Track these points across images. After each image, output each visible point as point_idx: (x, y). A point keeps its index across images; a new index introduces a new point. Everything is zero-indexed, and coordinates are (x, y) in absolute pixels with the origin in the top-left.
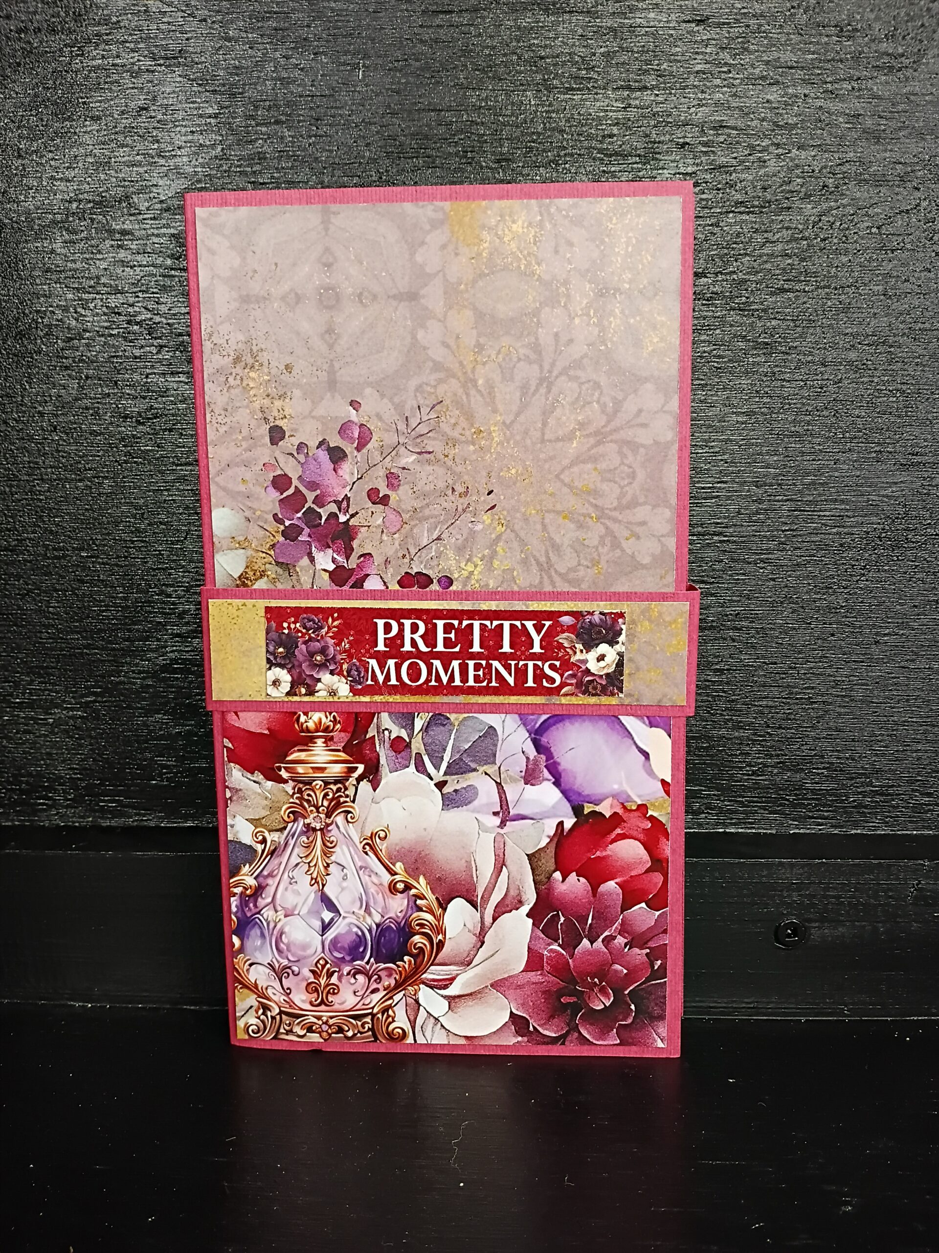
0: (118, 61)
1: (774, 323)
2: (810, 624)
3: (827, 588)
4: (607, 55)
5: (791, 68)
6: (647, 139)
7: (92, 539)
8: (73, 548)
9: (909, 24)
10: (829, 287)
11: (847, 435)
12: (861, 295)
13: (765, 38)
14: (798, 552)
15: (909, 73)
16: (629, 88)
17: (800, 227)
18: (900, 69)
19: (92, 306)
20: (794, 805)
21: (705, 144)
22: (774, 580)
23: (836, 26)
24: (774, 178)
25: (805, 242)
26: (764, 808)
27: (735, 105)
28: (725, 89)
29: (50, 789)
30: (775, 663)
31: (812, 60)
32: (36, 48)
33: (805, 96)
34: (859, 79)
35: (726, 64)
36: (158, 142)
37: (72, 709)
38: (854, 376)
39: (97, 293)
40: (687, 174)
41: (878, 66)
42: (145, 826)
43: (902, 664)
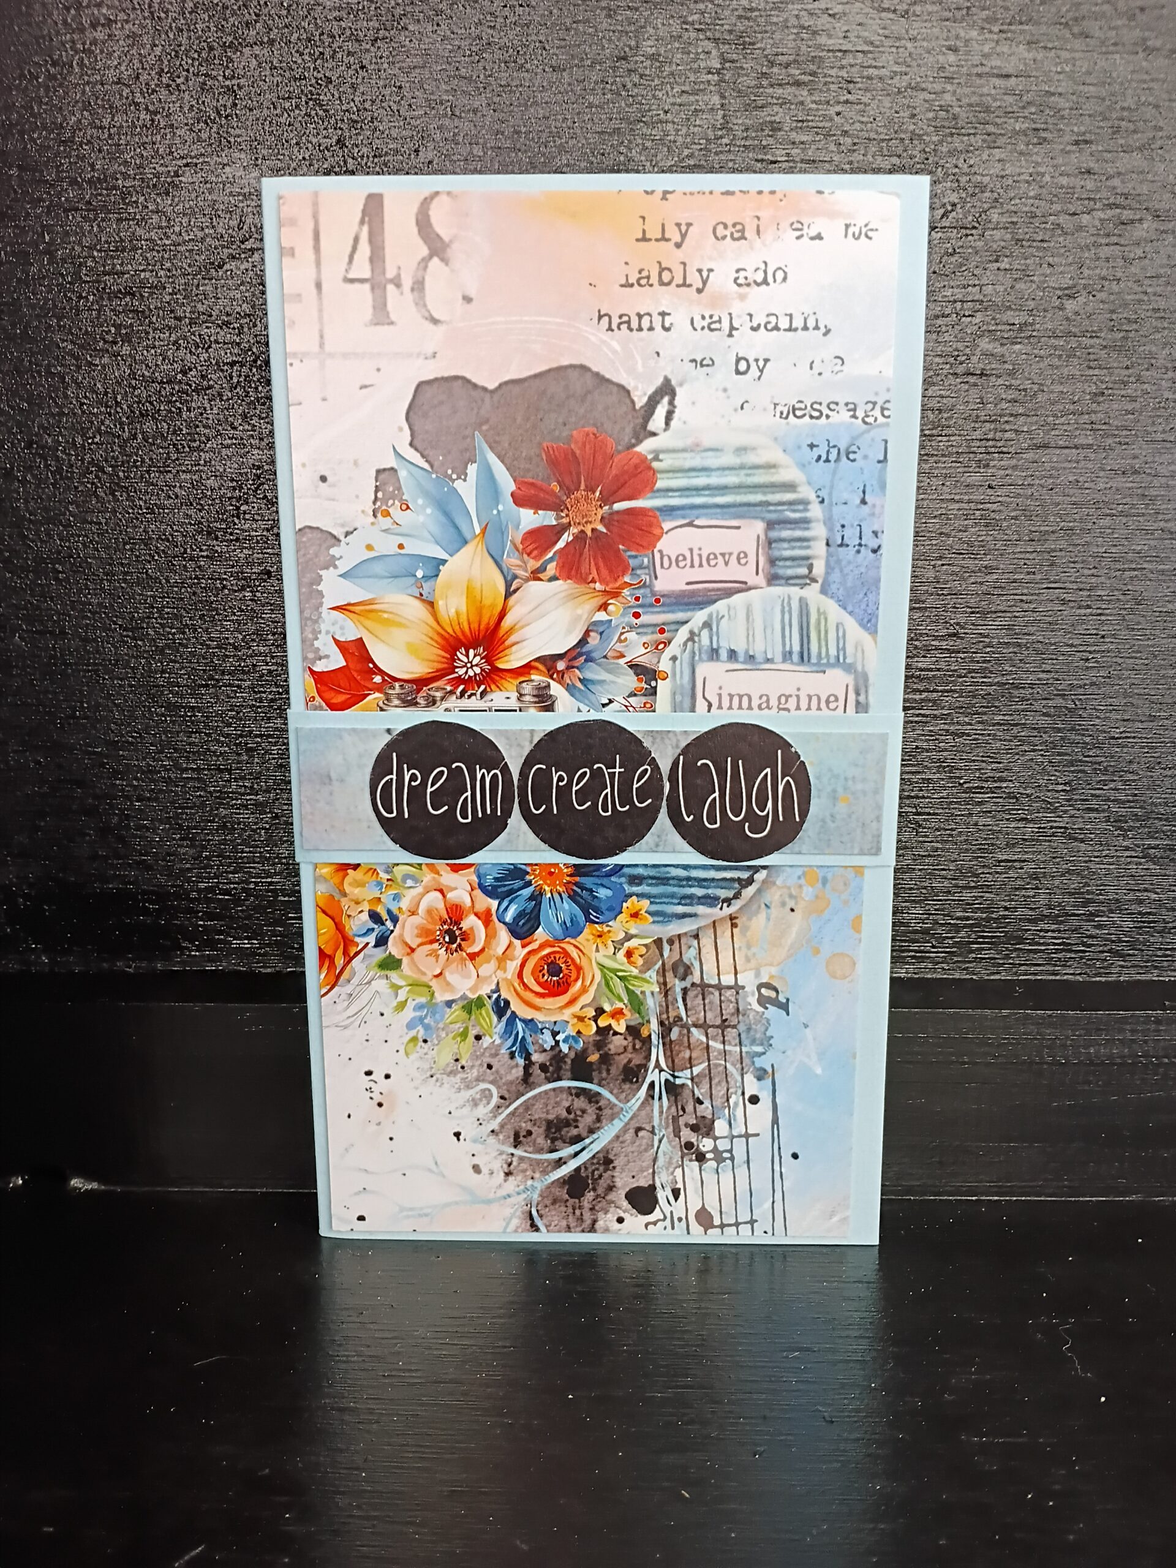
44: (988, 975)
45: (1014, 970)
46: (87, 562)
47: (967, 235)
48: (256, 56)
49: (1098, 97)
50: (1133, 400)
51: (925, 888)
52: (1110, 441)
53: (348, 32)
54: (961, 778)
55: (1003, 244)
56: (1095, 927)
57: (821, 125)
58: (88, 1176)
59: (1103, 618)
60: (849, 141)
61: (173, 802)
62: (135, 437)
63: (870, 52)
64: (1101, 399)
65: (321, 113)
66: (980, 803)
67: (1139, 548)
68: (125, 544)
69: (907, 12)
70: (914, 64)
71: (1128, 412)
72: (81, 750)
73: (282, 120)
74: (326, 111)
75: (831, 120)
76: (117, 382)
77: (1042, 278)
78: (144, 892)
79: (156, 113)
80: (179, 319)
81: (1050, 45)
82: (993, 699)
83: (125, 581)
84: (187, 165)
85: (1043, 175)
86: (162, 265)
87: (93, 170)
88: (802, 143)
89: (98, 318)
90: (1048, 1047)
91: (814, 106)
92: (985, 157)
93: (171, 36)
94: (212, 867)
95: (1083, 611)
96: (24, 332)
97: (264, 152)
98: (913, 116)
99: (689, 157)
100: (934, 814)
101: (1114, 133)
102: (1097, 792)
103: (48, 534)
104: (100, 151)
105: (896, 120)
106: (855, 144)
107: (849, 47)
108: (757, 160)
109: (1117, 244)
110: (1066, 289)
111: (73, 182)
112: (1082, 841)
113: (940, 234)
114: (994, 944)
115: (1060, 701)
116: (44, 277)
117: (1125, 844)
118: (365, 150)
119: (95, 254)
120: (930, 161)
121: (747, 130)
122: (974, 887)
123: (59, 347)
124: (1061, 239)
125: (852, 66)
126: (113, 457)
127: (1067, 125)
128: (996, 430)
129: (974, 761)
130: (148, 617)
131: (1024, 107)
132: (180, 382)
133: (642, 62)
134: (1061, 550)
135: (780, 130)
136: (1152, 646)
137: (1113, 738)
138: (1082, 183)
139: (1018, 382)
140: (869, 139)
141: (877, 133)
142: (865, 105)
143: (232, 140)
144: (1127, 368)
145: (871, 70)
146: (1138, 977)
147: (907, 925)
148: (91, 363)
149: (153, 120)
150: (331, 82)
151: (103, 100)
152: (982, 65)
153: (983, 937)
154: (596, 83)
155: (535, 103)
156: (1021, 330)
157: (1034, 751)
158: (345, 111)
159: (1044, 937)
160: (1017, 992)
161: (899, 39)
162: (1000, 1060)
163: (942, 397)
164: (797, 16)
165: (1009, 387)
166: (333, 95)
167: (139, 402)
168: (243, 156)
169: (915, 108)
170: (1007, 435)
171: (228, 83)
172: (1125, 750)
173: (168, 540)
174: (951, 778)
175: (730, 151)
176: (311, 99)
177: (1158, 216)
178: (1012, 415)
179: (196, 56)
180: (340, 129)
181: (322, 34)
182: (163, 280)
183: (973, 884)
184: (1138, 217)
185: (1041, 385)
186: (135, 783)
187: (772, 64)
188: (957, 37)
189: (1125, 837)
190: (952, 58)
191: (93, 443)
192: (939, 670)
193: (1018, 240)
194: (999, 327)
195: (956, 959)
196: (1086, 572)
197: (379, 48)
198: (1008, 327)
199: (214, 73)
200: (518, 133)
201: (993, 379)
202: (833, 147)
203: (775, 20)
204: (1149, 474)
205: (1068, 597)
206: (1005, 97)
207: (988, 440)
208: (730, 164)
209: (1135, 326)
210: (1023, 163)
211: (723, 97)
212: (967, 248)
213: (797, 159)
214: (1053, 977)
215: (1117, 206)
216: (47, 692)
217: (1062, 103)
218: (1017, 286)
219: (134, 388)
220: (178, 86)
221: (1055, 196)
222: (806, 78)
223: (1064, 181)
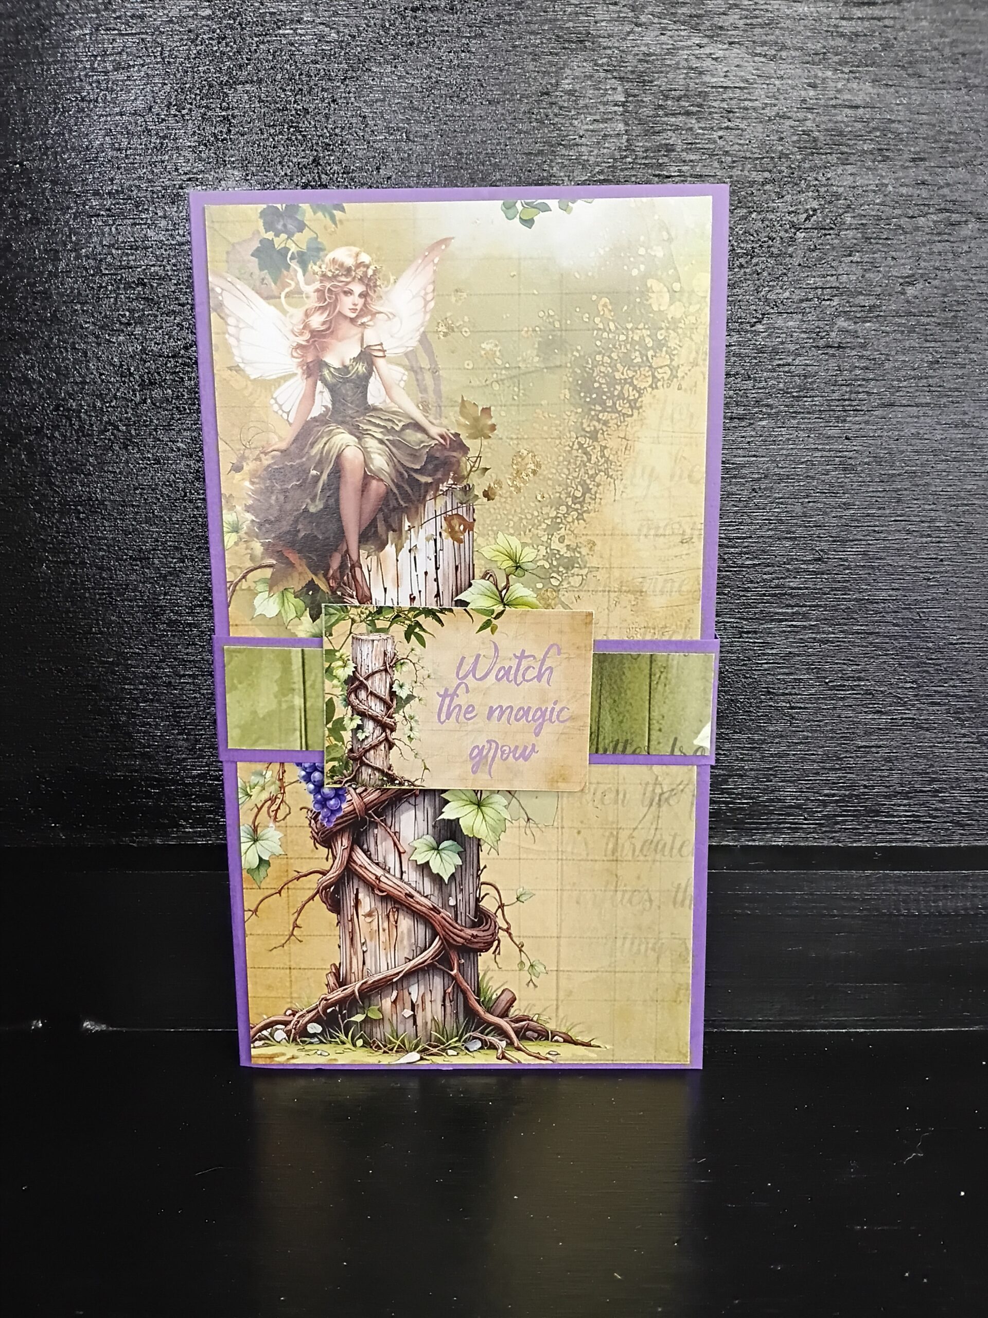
44: (851, 842)
45: (873, 838)
46: (103, 504)
47: (825, 235)
48: (247, 92)
49: (930, 124)
50: (963, 366)
51: (798, 770)
52: (944, 400)
53: (322, 72)
54: (826, 678)
55: (855, 241)
56: (940, 802)
57: (707, 146)
58: (97, 1020)
59: (941, 545)
60: (730, 159)
61: (172, 704)
62: (145, 401)
63: (745, 88)
64: (937, 366)
65: (300, 137)
66: (843, 699)
67: (969, 487)
68: (136, 489)
69: (775, 56)
70: (781, 97)
71: (958, 377)
72: (96, 660)
73: (268, 143)
74: (304, 136)
75: (715, 142)
76: (131, 356)
77: (887, 269)
78: (147, 779)
79: (165, 137)
80: (183, 305)
81: (890, 83)
82: (853, 612)
83: (135, 519)
84: (190, 180)
85: (887, 185)
86: (169, 261)
87: (112, 184)
88: (691, 161)
89: (115, 304)
90: (904, 901)
91: (701, 131)
92: (839, 171)
93: (178, 76)
94: (203, 757)
95: (924, 540)
96: (54, 315)
97: (254, 169)
98: (781, 139)
99: (600, 173)
100: (805, 708)
101: (944, 152)
102: (939, 689)
103: (71, 482)
104: (118, 168)
105: (767, 142)
106: (734, 162)
107: (729, 84)
108: (654, 175)
109: (947, 241)
110: (907, 277)
111: (96, 193)
112: (927, 730)
113: (803, 234)
114: (856, 816)
115: (907, 614)
116: (70, 272)
117: (963, 731)
118: (336, 168)
119: (114, 251)
120: (795, 175)
121: (646, 151)
122: (839, 769)
123: (82, 328)
124: (902, 237)
125: (731, 99)
126: (126, 418)
127: (906, 146)
128: (851, 392)
129: (837, 663)
130: (154, 550)
131: (870, 132)
132: (182, 357)
133: (561, 96)
134: (906, 490)
135: (674, 150)
136: (982, 568)
137: (951, 644)
138: (918, 192)
139: (869, 353)
140: (745, 158)
141: (752, 153)
142: (742, 130)
143: (227, 159)
144: (957, 341)
145: (746, 103)
146: (976, 843)
147: (783, 801)
148: (109, 341)
149: (162, 144)
150: (308, 113)
151: (122, 128)
152: (836, 98)
153: (845, 811)
154: (525, 113)
155: (474, 131)
156: (870, 311)
157: (886, 655)
158: (319, 136)
159: (896, 811)
160: (876, 856)
161: (769, 78)
162: (865, 913)
163: (807, 365)
164: (686, 60)
165: (861, 357)
166: (310, 123)
167: (148, 373)
168: (236, 173)
169: (782, 133)
170: (860, 396)
171: (224, 113)
172: (961, 654)
173: (171, 486)
174: (818, 678)
175: (632, 168)
176: (292, 127)
177: (980, 219)
178: (864, 380)
179: (198, 92)
180: (316, 150)
181: (301, 74)
182: (169, 273)
183: (837, 766)
184: (964, 219)
185: (887, 355)
186: (141, 687)
187: (666, 97)
188: (816, 77)
189: (963, 726)
190: (812, 93)
191: (110, 406)
192: (807, 588)
193: (867, 238)
194: (854, 309)
195: (824, 829)
196: (927, 507)
197: (347, 85)
198: (860, 309)
199: (214, 106)
200: (461, 154)
201: (848, 350)
202: (716, 164)
203: (668, 62)
204: (977, 427)
205: (912, 528)
206: (856, 124)
207: (845, 400)
208: (633, 179)
209: (963, 307)
210: (871, 176)
211: (627, 124)
212: (826, 245)
213: (688, 174)
214: (905, 844)
215: (947, 211)
216: (68, 611)
217: (901, 128)
218: (867, 275)
219: (145, 362)
220: (183, 116)
221: (897, 202)
222: (695, 109)
223: (904, 190)
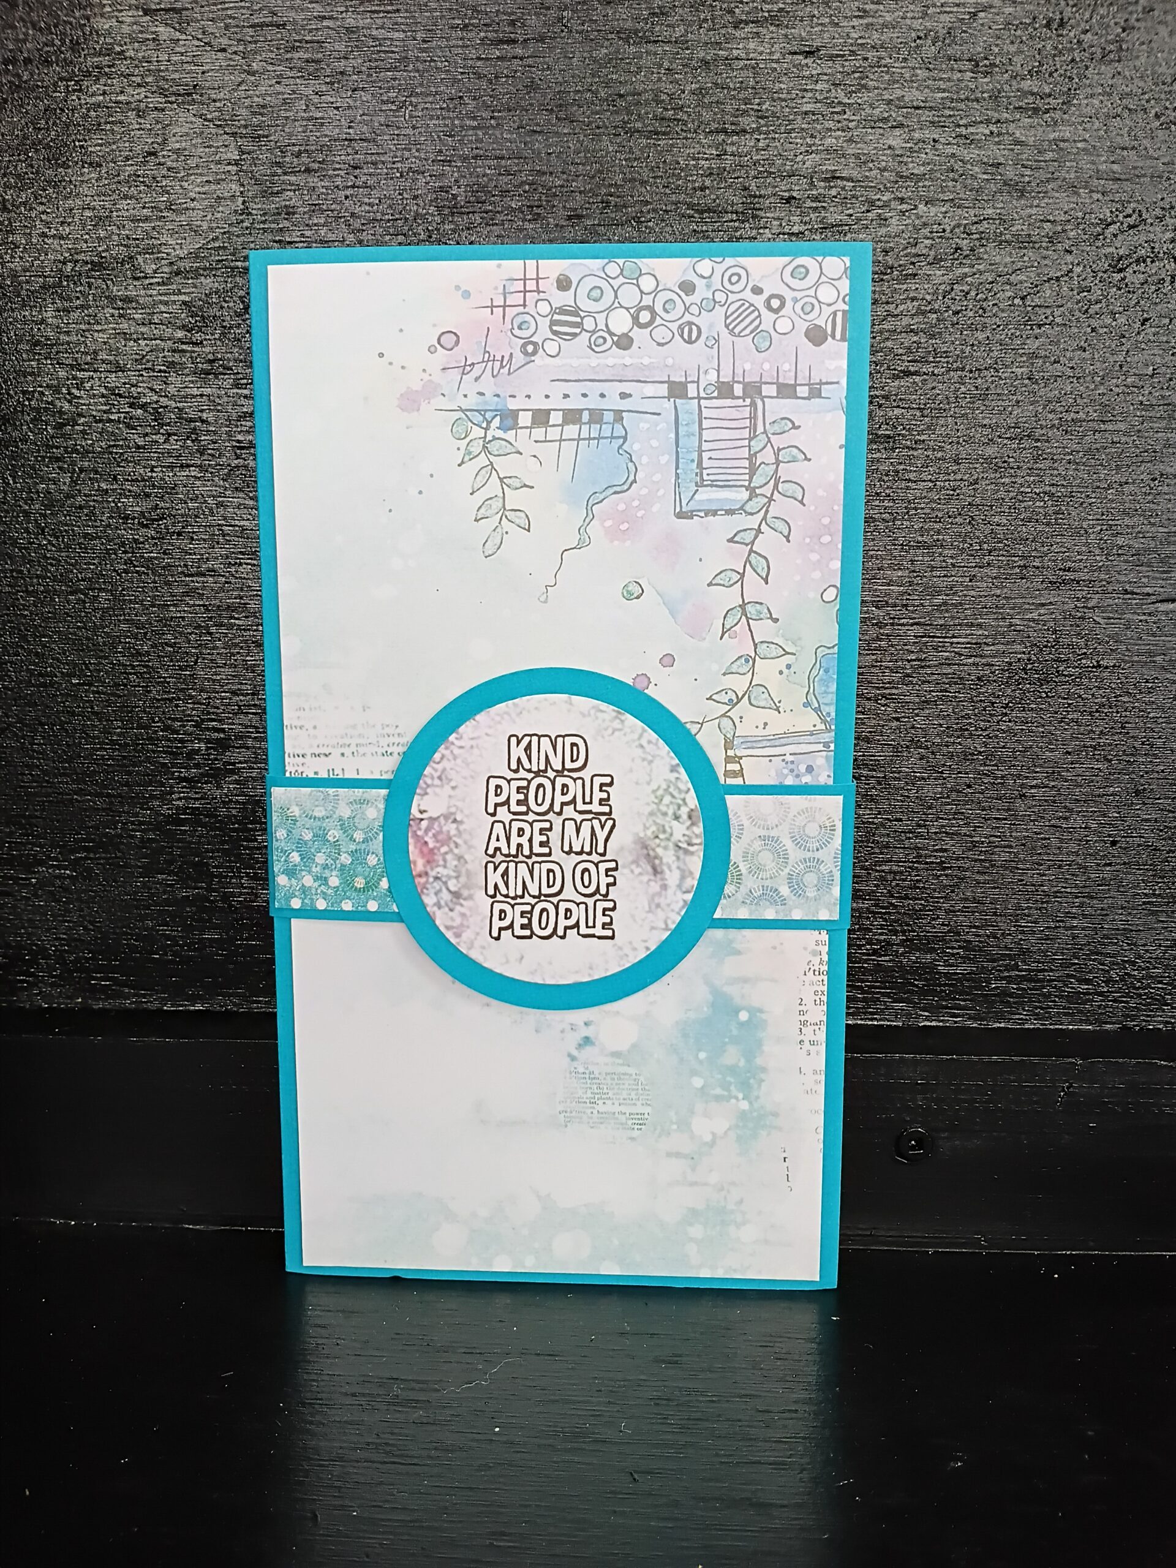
0: (121, 98)
1: (897, 411)
2: (942, 772)
3: (961, 729)
4: (700, 92)
5: (918, 108)
6: (746, 193)
7: (84, 663)
8: (62, 673)
9: (1057, 59)
10: (963, 369)
11: (985, 546)
12: (1000, 378)
13: (887, 72)
14: (926, 687)
15: (1057, 115)
16: (725, 131)
17: (928, 297)
18: (1047, 111)
19: (88, 385)
20: (923, 992)
21: (816, 199)
22: (897, 719)
23: (970, 60)
24: (896, 239)
25: (935, 316)
26: (888, 995)
27: (850, 151)
28: (839, 133)
29: (30, 964)
30: (901, 820)
31: (942, 99)
32: (25, 82)
33: (934, 140)
34: (999, 121)
35: (840, 103)
36: (168, 193)
37: (59, 867)
38: (993, 476)
39: (95, 371)
40: (793, 234)
41: (1020, 108)
42: (145, 1010)
43: (1053, 822)
